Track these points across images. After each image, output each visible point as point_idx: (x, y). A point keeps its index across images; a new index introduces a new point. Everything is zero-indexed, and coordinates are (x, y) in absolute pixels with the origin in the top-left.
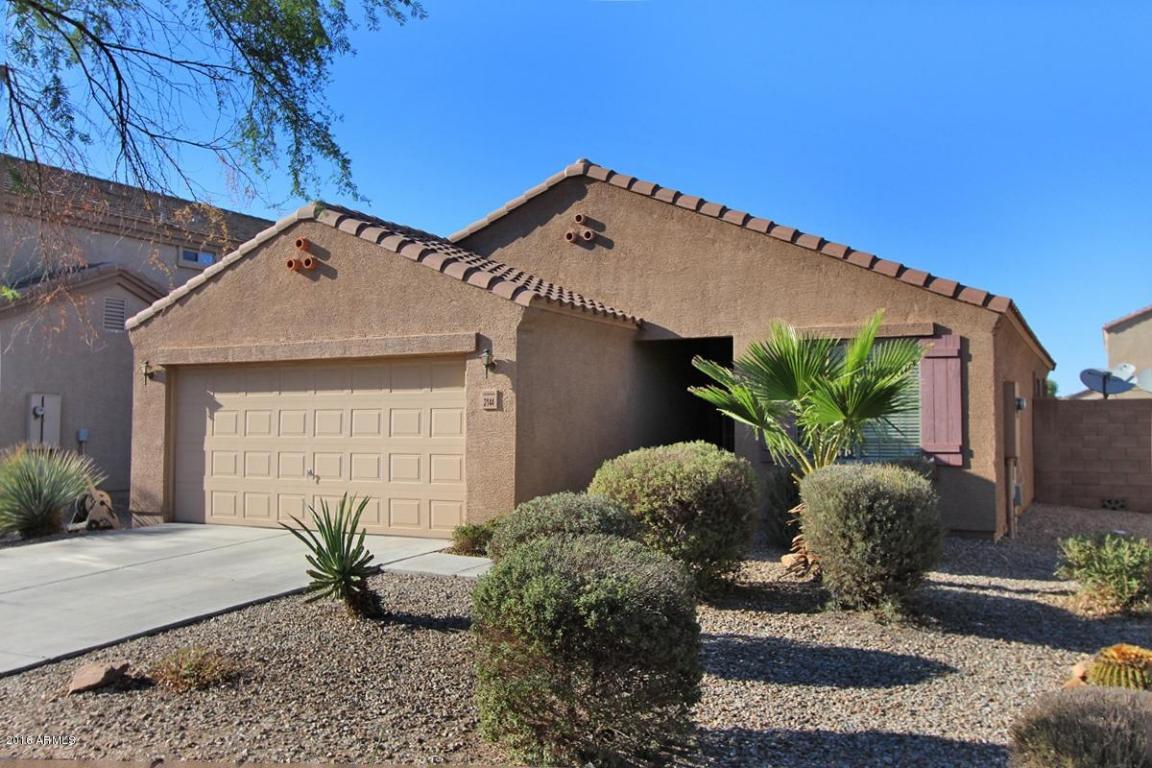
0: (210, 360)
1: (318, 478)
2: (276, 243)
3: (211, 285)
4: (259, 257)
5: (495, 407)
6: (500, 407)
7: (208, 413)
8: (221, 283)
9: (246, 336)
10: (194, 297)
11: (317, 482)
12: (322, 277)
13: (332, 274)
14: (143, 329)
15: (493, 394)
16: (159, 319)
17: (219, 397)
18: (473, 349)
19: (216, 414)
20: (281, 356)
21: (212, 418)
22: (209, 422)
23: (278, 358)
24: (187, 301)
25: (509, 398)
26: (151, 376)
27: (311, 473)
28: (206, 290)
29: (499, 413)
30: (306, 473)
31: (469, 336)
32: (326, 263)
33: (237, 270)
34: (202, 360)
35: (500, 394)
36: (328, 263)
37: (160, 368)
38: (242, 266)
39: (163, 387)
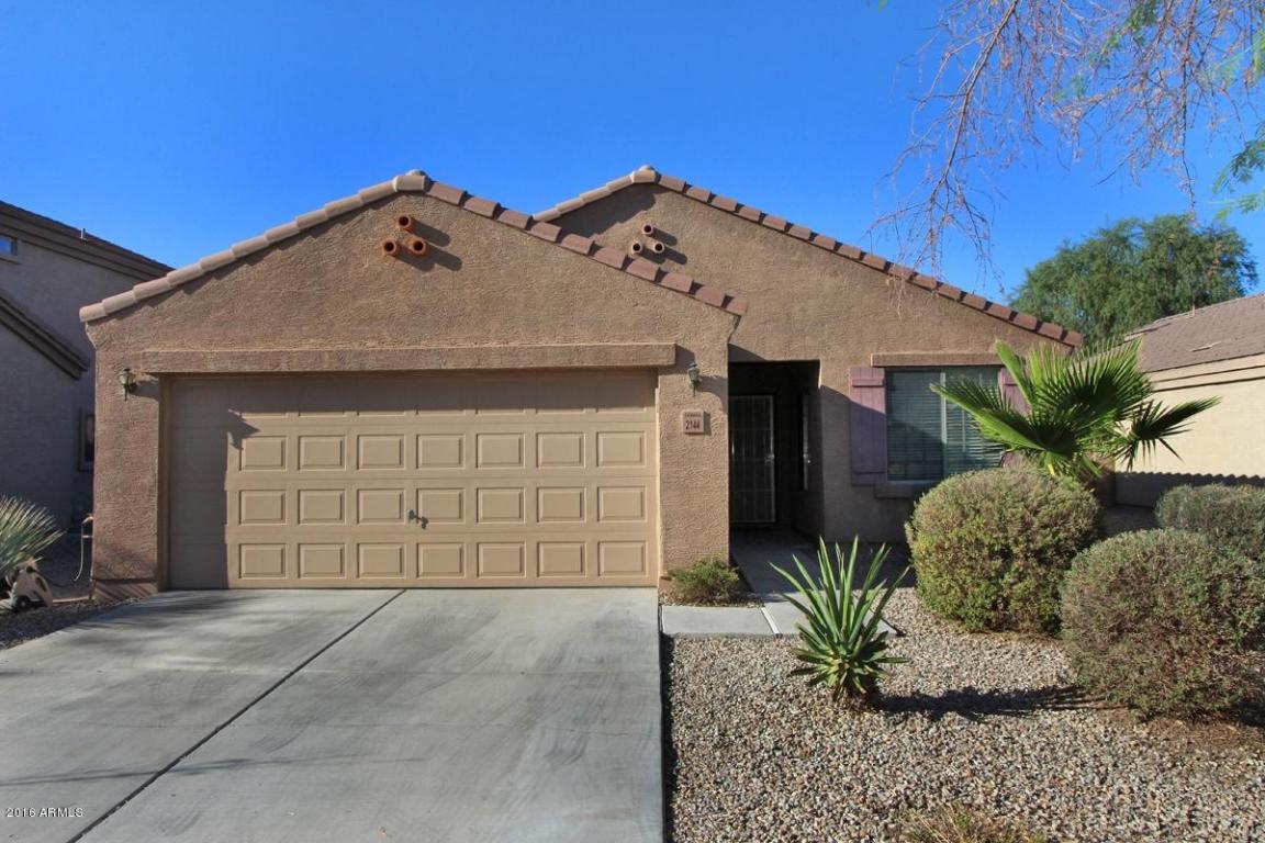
0: (247, 368)
1: (425, 521)
2: (358, 218)
3: (244, 268)
4: (330, 234)
5: (701, 430)
6: (707, 431)
7: (230, 440)
8: (262, 266)
9: (309, 337)
10: (213, 283)
11: (424, 526)
12: (436, 266)
13: (453, 263)
14: (113, 322)
15: (699, 416)
16: (147, 309)
17: (249, 418)
18: (672, 363)
19: (244, 442)
20: (371, 365)
21: (238, 445)
22: (232, 451)
23: (368, 367)
24: (199, 287)
25: (720, 421)
26: (131, 388)
27: (413, 516)
28: (233, 274)
29: (706, 437)
30: (406, 514)
31: (667, 347)
32: (443, 249)
33: (291, 250)
34: (232, 368)
35: (707, 416)
36: (447, 249)
37: (148, 378)
38: (299, 245)
39: (154, 405)
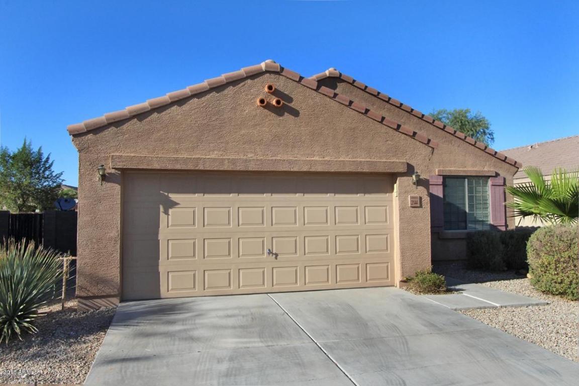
0: (178, 167)
1: (277, 255)
2: (242, 84)
3: (175, 108)
4: (226, 92)
5: (418, 205)
6: (421, 206)
7: (162, 209)
8: (186, 107)
9: (213, 151)
10: (155, 115)
11: (276, 258)
12: (286, 114)
13: (295, 113)
14: (90, 136)
15: (417, 198)
16: (113, 129)
17: (173, 197)
18: (406, 171)
19: (170, 211)
20: (252, 167)
21: (166, 213)
22: (162, 216)
23: (250, 169)
24: (146, 117)
25: (426, 201)
27: (270, 252)
28: (168, 111)
29: (420, 209)
30: (266, 251)
31: (403, 163)
32: (289, 105)
33: (203, 99)
34: (170, 167)
35: (421, 198)
36: (291, 105)
37: (113, 171)
38: (208, 97)
39: (117, 188)
